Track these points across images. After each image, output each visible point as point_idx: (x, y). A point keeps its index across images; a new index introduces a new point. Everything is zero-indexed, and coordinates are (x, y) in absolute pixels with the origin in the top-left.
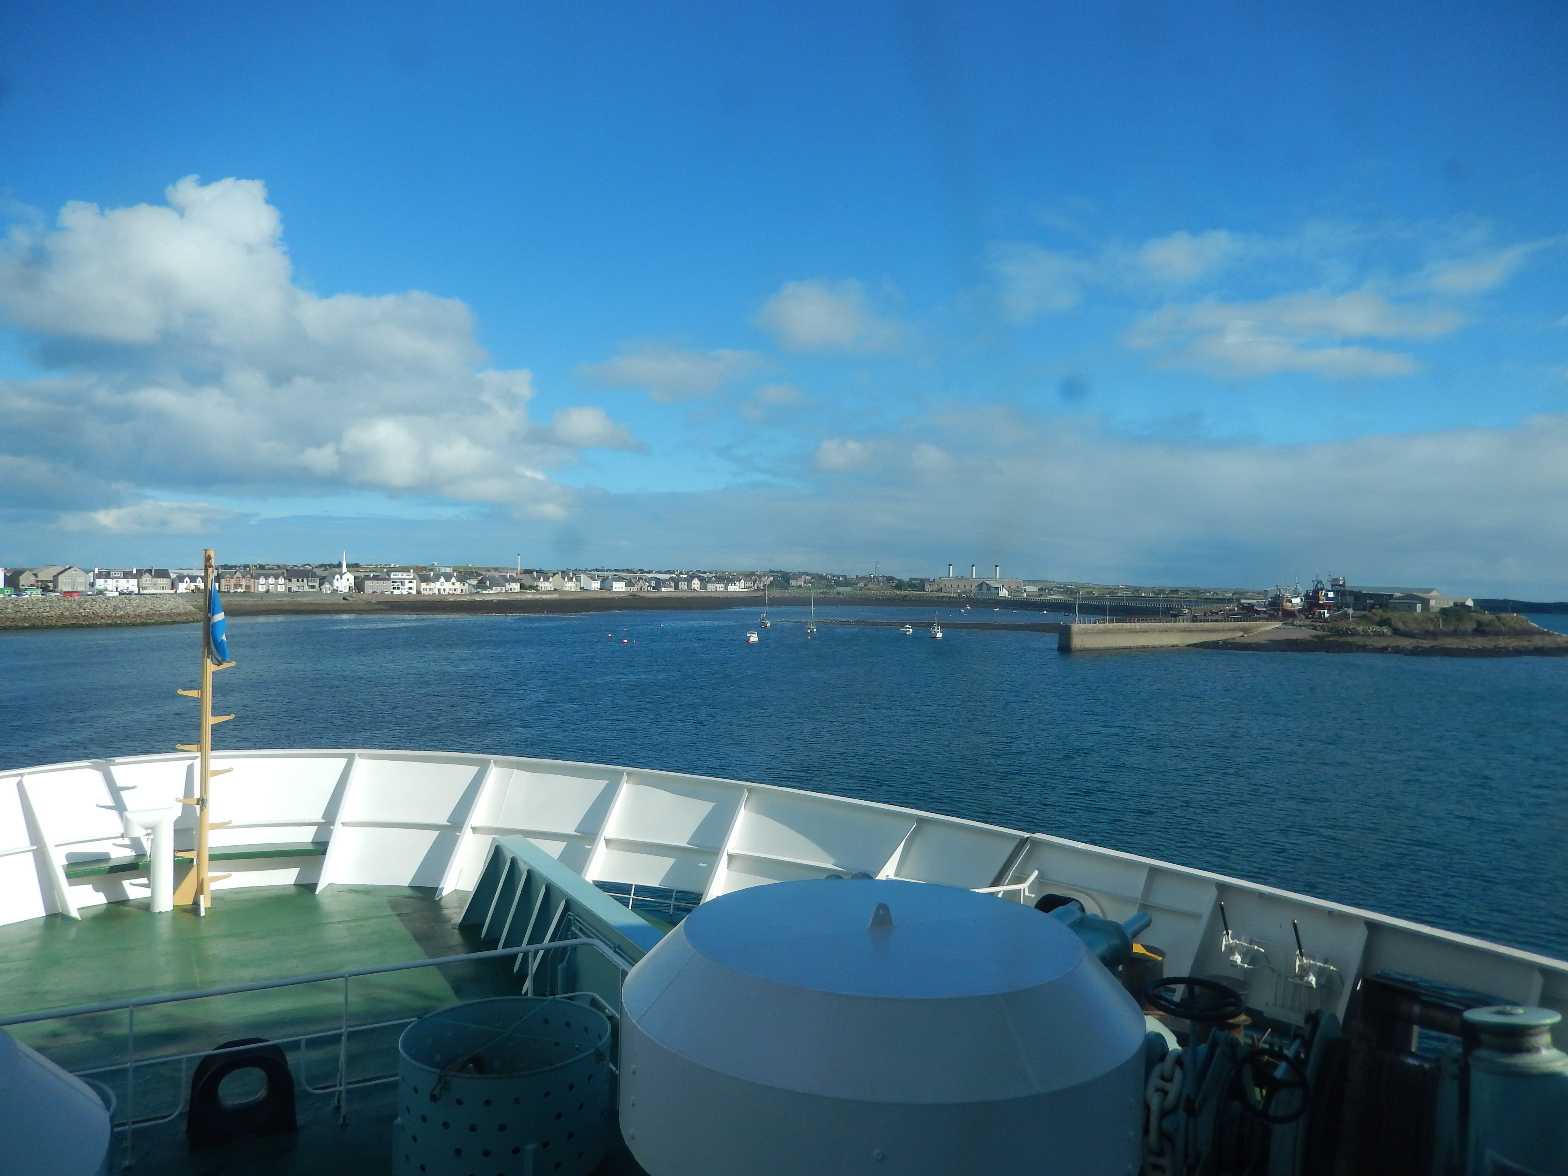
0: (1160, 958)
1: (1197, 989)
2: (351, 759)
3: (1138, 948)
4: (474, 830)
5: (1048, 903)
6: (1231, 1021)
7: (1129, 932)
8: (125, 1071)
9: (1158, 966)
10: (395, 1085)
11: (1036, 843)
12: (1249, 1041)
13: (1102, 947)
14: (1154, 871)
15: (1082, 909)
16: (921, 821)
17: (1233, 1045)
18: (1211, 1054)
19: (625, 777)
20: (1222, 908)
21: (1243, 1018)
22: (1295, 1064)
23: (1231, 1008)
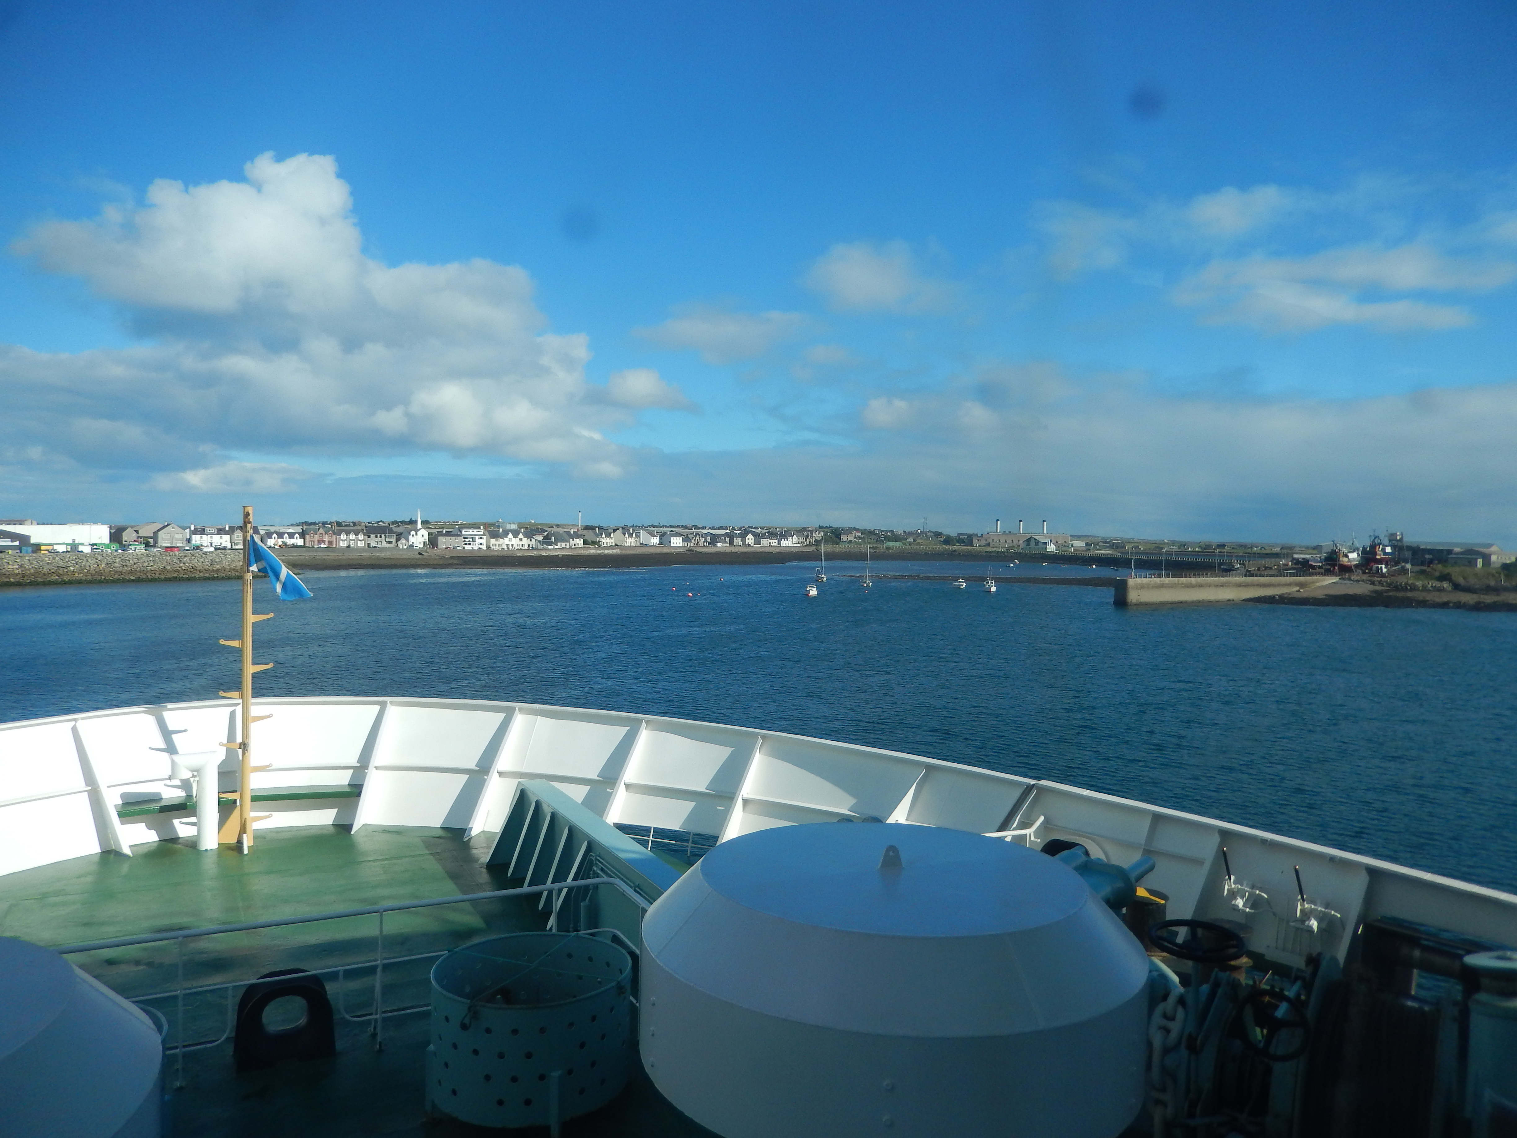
0: (1164, 902)
1: (1200, 931)
2: (383, 705)
3: (1141, 892)
4: (500, 774)
5: (1054, 848)
6: (1233, 963)
7: (1133, 876)
8: (175, 997)
9: (1162, 909)
10: (427, 1014)
11: (1042, 790)
12: (1251, 982)
13: (1107, 890)
14: (1157, 818)
15: (1087, 853)
16: (929, 767)
17: (1235, 985)
18: (1213, 994)
19: (644, 725)
20: (1224, 853)
21: (1244, 960)
22: (1296, 1004)
23: (1233, 951)
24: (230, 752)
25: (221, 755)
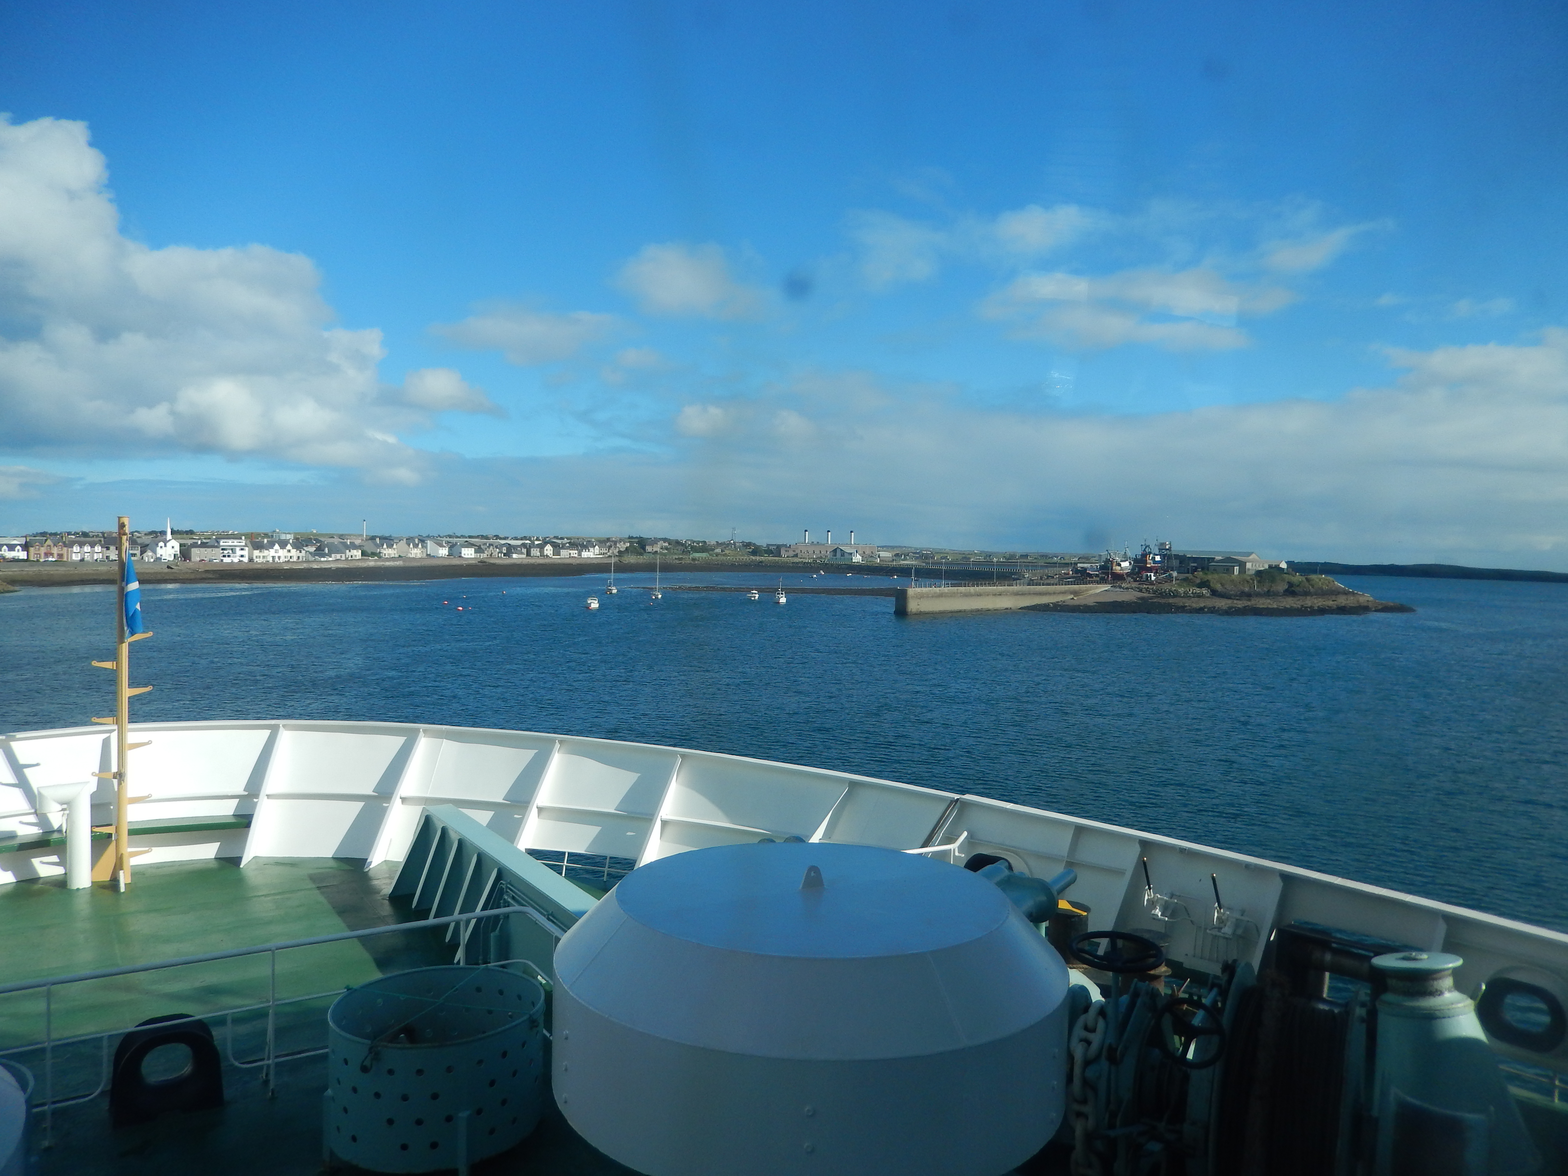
0: (1086, 914)
1: (1120, 942)
2: (275, 729)
3: (1063, 905)
4: (403, 800)
5: (977, 863)
6: (1152, 972)
7: (1055, 889)
8: (42, 1050)
9: (1083, 921)
10: (325, 1057)
11: (965, 804)
12: (1169, 991)
13: (1028, 904)
14: (1080, 830)
15: (1011, 868)
16: (852, 784)
17: (1154, 995)
18: (1132, 1004)
19: (557, 745)
20: (1144, 864)
21: (1163, 969)
22: (1213, 1012)
23: (1152, 960)
24: (101, 783)
25: (92, 786)
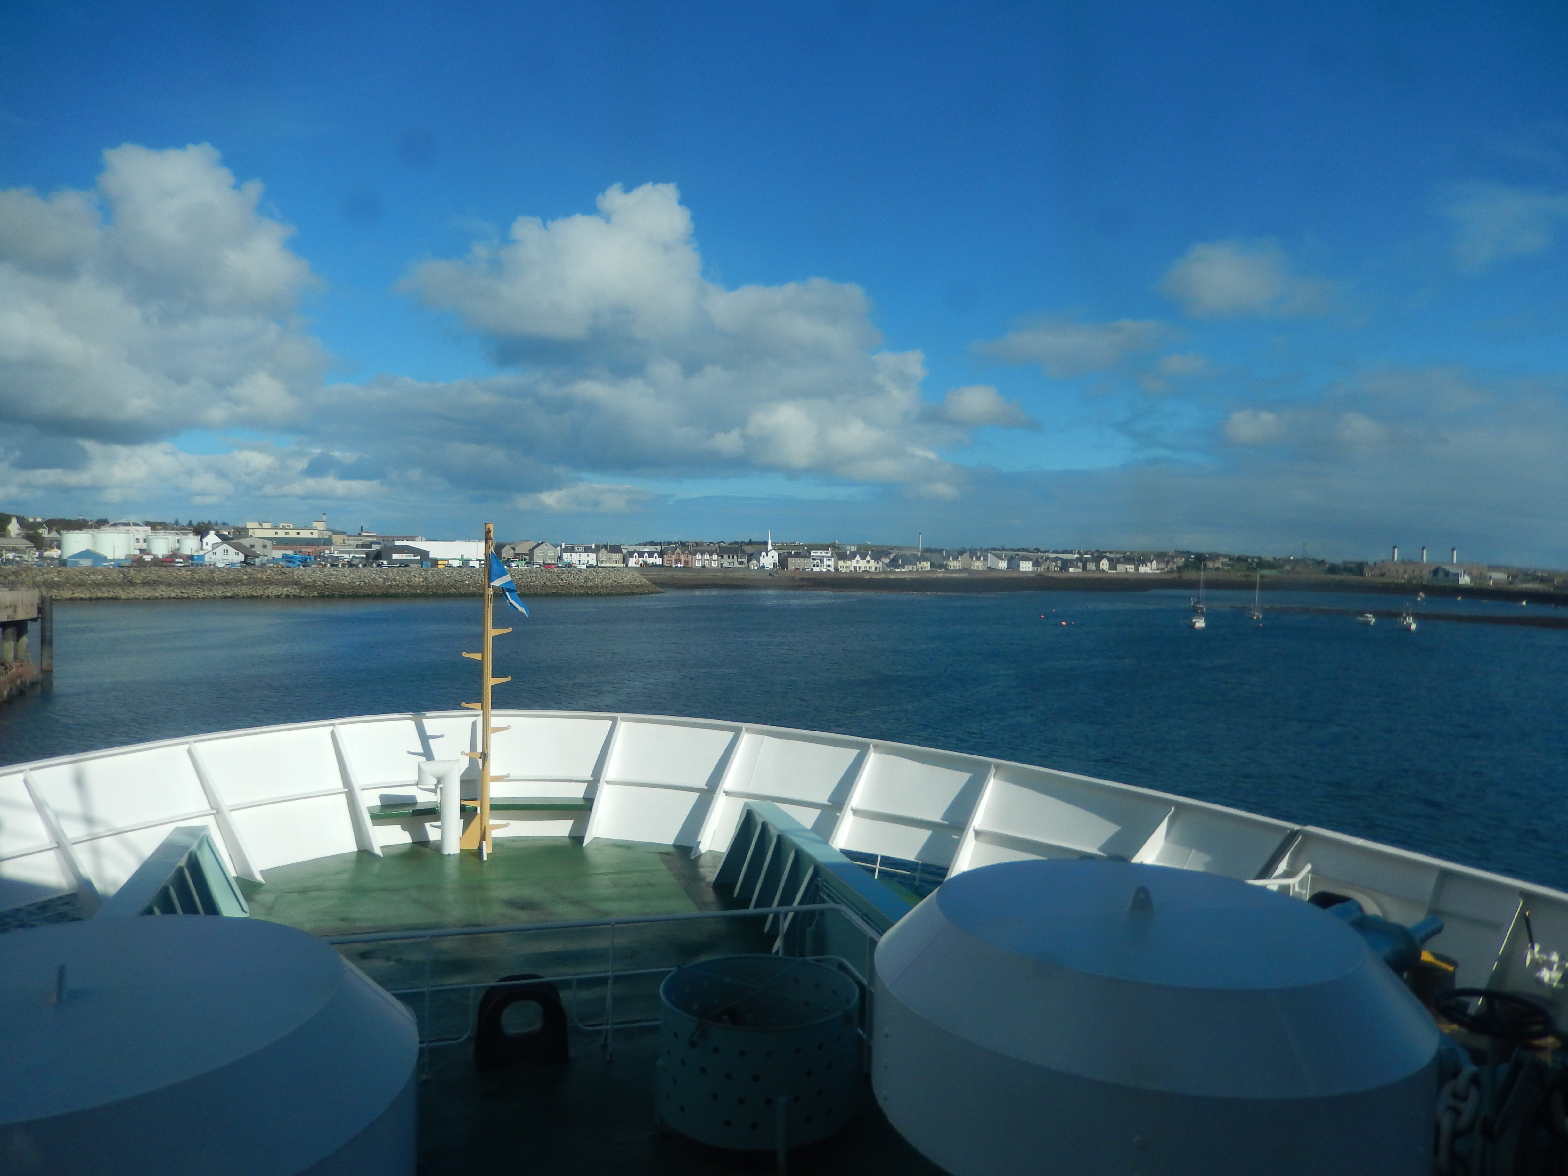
0: (1451, 969)
1: (1498, 1003)
2: (615, 721)
3: (1426, 956)
4: (727, 793)
5: (1323, 900)
6: (1536, 1042)
7: (1417, 938)
8: (421, 993)
9: (1449, 976)
10: (657, 1028)
11: (1308, 836)
12: (1558, 1065)
13: (1388, 949)
14: (1446, 874)
15: (1360, 909)
16: (1179, 806)
17: (1539, 1067)
18: (1513, 1075)
19: (872, 749)
20: (1528, 920)
21: (1550, 1040)
23: (1538, 1028)
25: (463, 764)
